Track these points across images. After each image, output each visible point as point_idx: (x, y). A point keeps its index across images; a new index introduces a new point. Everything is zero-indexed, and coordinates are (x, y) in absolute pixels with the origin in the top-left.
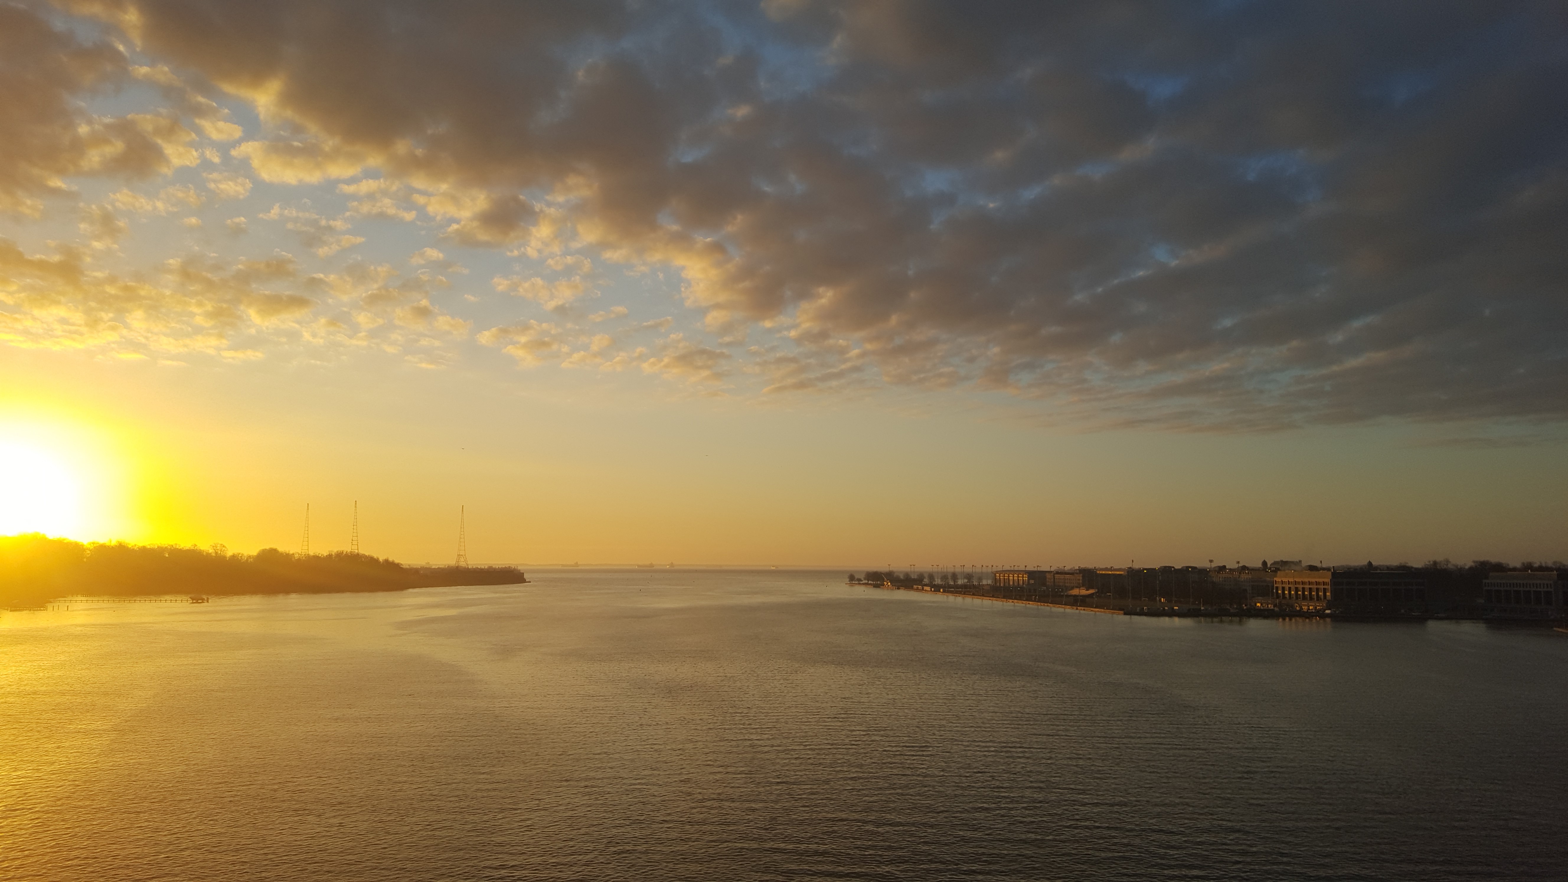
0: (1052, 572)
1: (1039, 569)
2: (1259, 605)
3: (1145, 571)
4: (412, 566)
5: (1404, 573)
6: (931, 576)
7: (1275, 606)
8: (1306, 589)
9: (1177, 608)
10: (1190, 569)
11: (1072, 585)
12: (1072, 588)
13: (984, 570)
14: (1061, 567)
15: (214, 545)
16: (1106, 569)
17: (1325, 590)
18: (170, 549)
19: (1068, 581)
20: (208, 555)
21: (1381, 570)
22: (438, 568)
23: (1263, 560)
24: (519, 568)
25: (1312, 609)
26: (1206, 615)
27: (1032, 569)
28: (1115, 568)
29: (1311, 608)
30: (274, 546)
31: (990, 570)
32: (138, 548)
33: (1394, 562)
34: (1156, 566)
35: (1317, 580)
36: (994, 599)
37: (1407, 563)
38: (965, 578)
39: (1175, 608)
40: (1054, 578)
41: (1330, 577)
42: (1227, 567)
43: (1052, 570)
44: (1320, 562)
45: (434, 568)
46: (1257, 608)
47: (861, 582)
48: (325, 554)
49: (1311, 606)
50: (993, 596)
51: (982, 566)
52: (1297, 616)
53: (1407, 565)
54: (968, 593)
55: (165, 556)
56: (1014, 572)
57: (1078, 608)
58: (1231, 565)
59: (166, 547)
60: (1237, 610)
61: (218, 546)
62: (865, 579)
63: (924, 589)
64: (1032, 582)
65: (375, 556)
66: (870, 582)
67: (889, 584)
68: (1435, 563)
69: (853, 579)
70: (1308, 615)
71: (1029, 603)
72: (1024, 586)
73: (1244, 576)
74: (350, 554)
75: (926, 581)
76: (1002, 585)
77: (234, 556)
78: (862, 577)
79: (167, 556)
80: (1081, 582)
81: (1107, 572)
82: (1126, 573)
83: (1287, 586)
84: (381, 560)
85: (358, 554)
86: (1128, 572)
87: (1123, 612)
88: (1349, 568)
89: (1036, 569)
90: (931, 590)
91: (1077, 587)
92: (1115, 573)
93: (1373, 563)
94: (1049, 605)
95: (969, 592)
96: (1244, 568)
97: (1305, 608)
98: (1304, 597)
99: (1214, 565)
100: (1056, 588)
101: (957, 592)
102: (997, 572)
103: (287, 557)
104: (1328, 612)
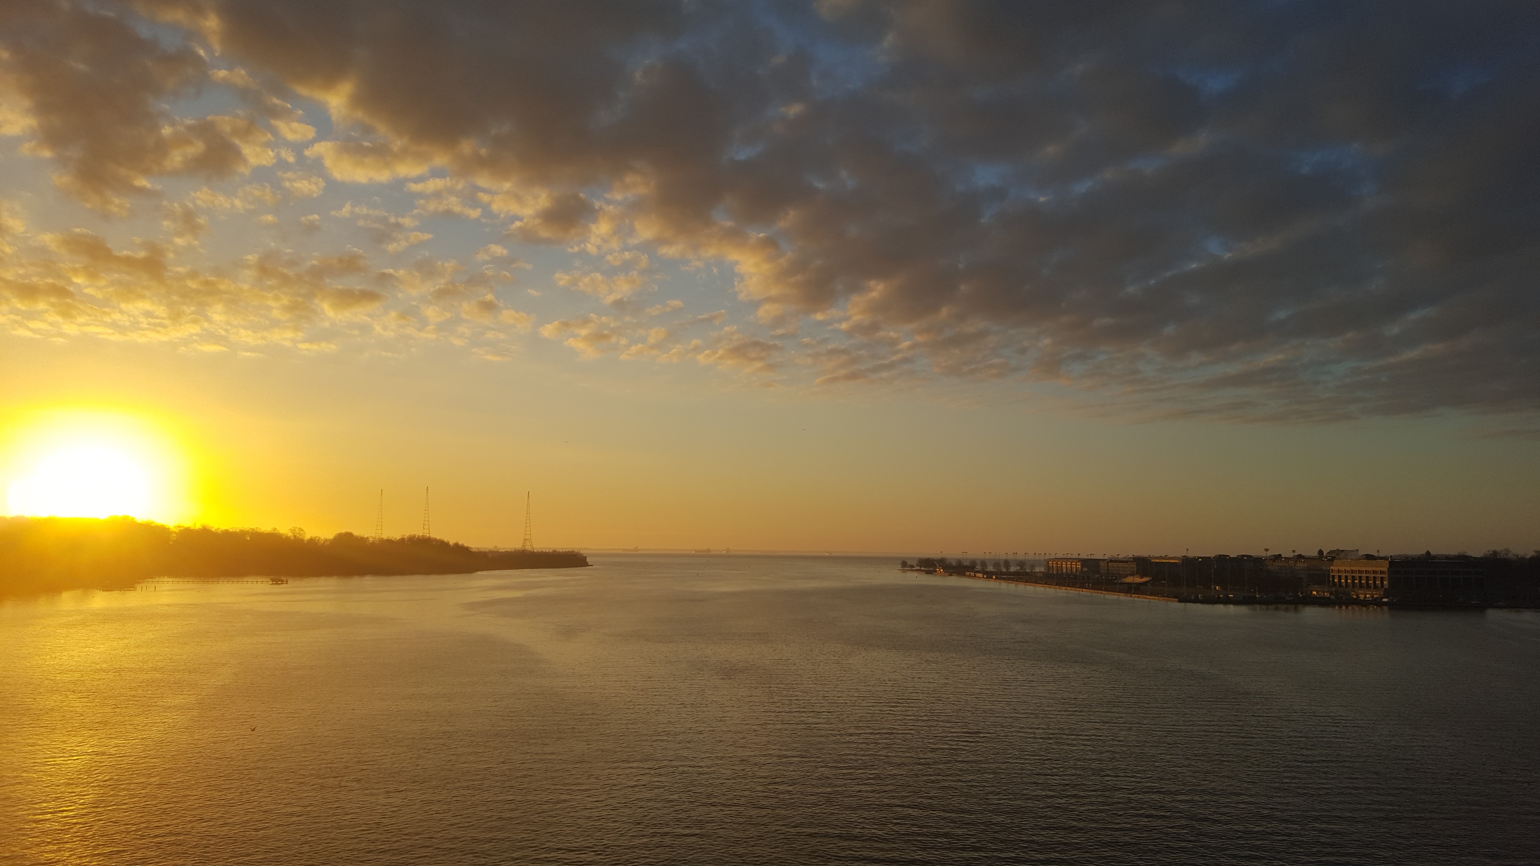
0: (1105, 560)
1: (1092, 557)
2: (1314, 593)
3: (1200, 560)
4: (480, 550)
5: (1463, 562)
6: (984, 563)
7: (1331, 594)
8: (1363, 578)
9: (1232, 596)
10: (1245, 558)
11: (1126, 573)
12: (1126, 576)
13: (1037, 558)
14: (1114, 555)
15: (293, 529)
16: (1161, 558)
17: (1382, 578)
18: (252, 532)
19: (1120, 569)
20: (288, 538)
21: (1439, 559)
22: (505, 551)
23: (1319, 549)
24: (582, 552)
25: (1369, 598)
26: (1260, 602)
27: (1086, 557)
28: (1170, 556)
29: (1368, 596)
30: (350, 531)
31: (1042, 558)
32: (221, 531)
33: (1453, 551)
34: (1211, 554)
35: (1375, 569)
36: (1047, 586)
37: (1466, 553)
38: (1018, 565)
39: (1230, 596)
40: (1108, 566)
41: (1388, 566)
42: (1283, 556)
43: (1106, 558)
44: (1377, 552)
45: (501, 552)
46: (1313, 596)
47: (914, 569)
48: (398, 538)
49: (1368, 594)
50: (1046, 584)
51: (1035, 554)
52: (1353, 604)
53: (1466, 554)
54: (1021, 580)
55: (246, 540)
56: (1067, 560)
57: (1132, 595)
58: (1287, 553)
59: (248, 531)
60: (1293, 598)
61: (297, 529)
62: (917, 566)
63: (977, 576)
64: (1085, 569)
65: (446, 541)
66: (922, 569)
67: (942, 570)
68: (1495, 553)
69: (905, 565)
70: (1365, 604)
71: (1082, 591)
72: (1078, 573)
73: (1300, 565)
74: (421, 538)
75: (979, 568)
76: (1055, 573)
77: (311, 540)
78: (914, 563)
79: (249, 539)
80: (1135, 569)
81: (1161, 561)
82: (1181, 561)
83: (1343, 575)
84: (451, 543)
85: (429, 538)
86: (1183, 560)
87: (1177, 600)
88: (1407, 557)
89: (1089, 557)
90: (984, 577)
91: (1131, 575)
92: (1170, 561)
93: (1432, 553)
94: (1103, 592)
95: (1021, 578)
96: (1300, 557)
97: (1362, 597)
98: (1361, 586)
99: (1269, 554)
100: (1110, 575)
101: (1009, 579)
102: (1050, 560)
103: (362, 540)
104: (1385, 600)
